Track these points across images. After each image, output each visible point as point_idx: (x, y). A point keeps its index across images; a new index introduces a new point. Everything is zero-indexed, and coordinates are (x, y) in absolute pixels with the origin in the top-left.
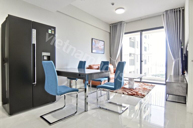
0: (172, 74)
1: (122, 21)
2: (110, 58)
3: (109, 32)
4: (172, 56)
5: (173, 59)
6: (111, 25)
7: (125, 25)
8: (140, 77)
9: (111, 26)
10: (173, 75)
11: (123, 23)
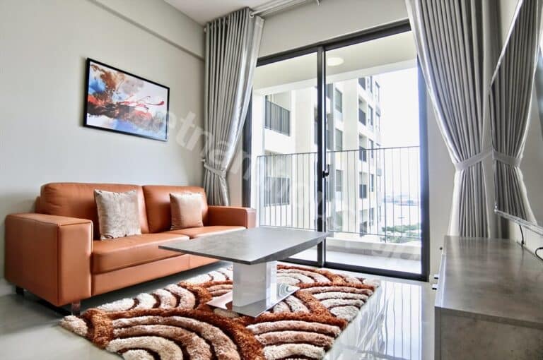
0: (453, 231)
1: (246, 8)
2: (203, 163)
3: (199, 53)
4: (450, 145)
5: (454, 161)
6: (205, 27)
7: (257, 23)
8: (316, 240)
9: (205, 34)
10: (458, 234)
11: (249, 16)
